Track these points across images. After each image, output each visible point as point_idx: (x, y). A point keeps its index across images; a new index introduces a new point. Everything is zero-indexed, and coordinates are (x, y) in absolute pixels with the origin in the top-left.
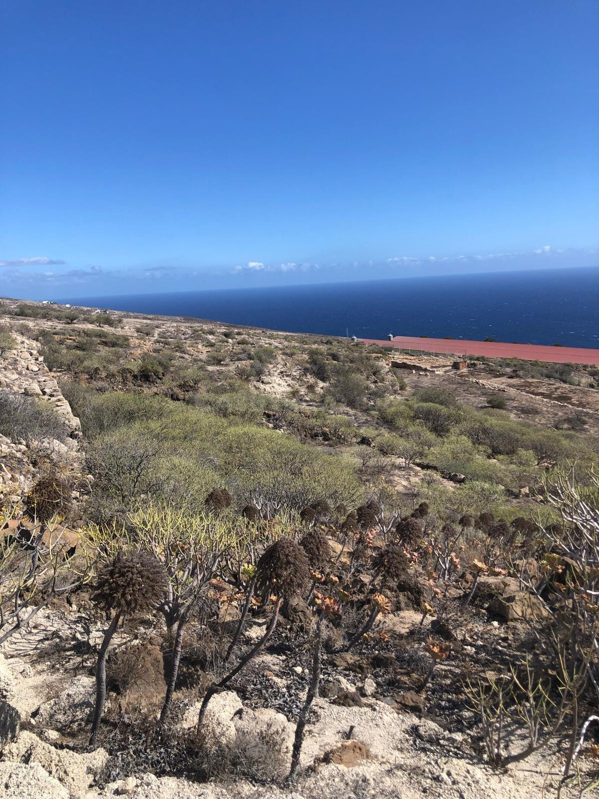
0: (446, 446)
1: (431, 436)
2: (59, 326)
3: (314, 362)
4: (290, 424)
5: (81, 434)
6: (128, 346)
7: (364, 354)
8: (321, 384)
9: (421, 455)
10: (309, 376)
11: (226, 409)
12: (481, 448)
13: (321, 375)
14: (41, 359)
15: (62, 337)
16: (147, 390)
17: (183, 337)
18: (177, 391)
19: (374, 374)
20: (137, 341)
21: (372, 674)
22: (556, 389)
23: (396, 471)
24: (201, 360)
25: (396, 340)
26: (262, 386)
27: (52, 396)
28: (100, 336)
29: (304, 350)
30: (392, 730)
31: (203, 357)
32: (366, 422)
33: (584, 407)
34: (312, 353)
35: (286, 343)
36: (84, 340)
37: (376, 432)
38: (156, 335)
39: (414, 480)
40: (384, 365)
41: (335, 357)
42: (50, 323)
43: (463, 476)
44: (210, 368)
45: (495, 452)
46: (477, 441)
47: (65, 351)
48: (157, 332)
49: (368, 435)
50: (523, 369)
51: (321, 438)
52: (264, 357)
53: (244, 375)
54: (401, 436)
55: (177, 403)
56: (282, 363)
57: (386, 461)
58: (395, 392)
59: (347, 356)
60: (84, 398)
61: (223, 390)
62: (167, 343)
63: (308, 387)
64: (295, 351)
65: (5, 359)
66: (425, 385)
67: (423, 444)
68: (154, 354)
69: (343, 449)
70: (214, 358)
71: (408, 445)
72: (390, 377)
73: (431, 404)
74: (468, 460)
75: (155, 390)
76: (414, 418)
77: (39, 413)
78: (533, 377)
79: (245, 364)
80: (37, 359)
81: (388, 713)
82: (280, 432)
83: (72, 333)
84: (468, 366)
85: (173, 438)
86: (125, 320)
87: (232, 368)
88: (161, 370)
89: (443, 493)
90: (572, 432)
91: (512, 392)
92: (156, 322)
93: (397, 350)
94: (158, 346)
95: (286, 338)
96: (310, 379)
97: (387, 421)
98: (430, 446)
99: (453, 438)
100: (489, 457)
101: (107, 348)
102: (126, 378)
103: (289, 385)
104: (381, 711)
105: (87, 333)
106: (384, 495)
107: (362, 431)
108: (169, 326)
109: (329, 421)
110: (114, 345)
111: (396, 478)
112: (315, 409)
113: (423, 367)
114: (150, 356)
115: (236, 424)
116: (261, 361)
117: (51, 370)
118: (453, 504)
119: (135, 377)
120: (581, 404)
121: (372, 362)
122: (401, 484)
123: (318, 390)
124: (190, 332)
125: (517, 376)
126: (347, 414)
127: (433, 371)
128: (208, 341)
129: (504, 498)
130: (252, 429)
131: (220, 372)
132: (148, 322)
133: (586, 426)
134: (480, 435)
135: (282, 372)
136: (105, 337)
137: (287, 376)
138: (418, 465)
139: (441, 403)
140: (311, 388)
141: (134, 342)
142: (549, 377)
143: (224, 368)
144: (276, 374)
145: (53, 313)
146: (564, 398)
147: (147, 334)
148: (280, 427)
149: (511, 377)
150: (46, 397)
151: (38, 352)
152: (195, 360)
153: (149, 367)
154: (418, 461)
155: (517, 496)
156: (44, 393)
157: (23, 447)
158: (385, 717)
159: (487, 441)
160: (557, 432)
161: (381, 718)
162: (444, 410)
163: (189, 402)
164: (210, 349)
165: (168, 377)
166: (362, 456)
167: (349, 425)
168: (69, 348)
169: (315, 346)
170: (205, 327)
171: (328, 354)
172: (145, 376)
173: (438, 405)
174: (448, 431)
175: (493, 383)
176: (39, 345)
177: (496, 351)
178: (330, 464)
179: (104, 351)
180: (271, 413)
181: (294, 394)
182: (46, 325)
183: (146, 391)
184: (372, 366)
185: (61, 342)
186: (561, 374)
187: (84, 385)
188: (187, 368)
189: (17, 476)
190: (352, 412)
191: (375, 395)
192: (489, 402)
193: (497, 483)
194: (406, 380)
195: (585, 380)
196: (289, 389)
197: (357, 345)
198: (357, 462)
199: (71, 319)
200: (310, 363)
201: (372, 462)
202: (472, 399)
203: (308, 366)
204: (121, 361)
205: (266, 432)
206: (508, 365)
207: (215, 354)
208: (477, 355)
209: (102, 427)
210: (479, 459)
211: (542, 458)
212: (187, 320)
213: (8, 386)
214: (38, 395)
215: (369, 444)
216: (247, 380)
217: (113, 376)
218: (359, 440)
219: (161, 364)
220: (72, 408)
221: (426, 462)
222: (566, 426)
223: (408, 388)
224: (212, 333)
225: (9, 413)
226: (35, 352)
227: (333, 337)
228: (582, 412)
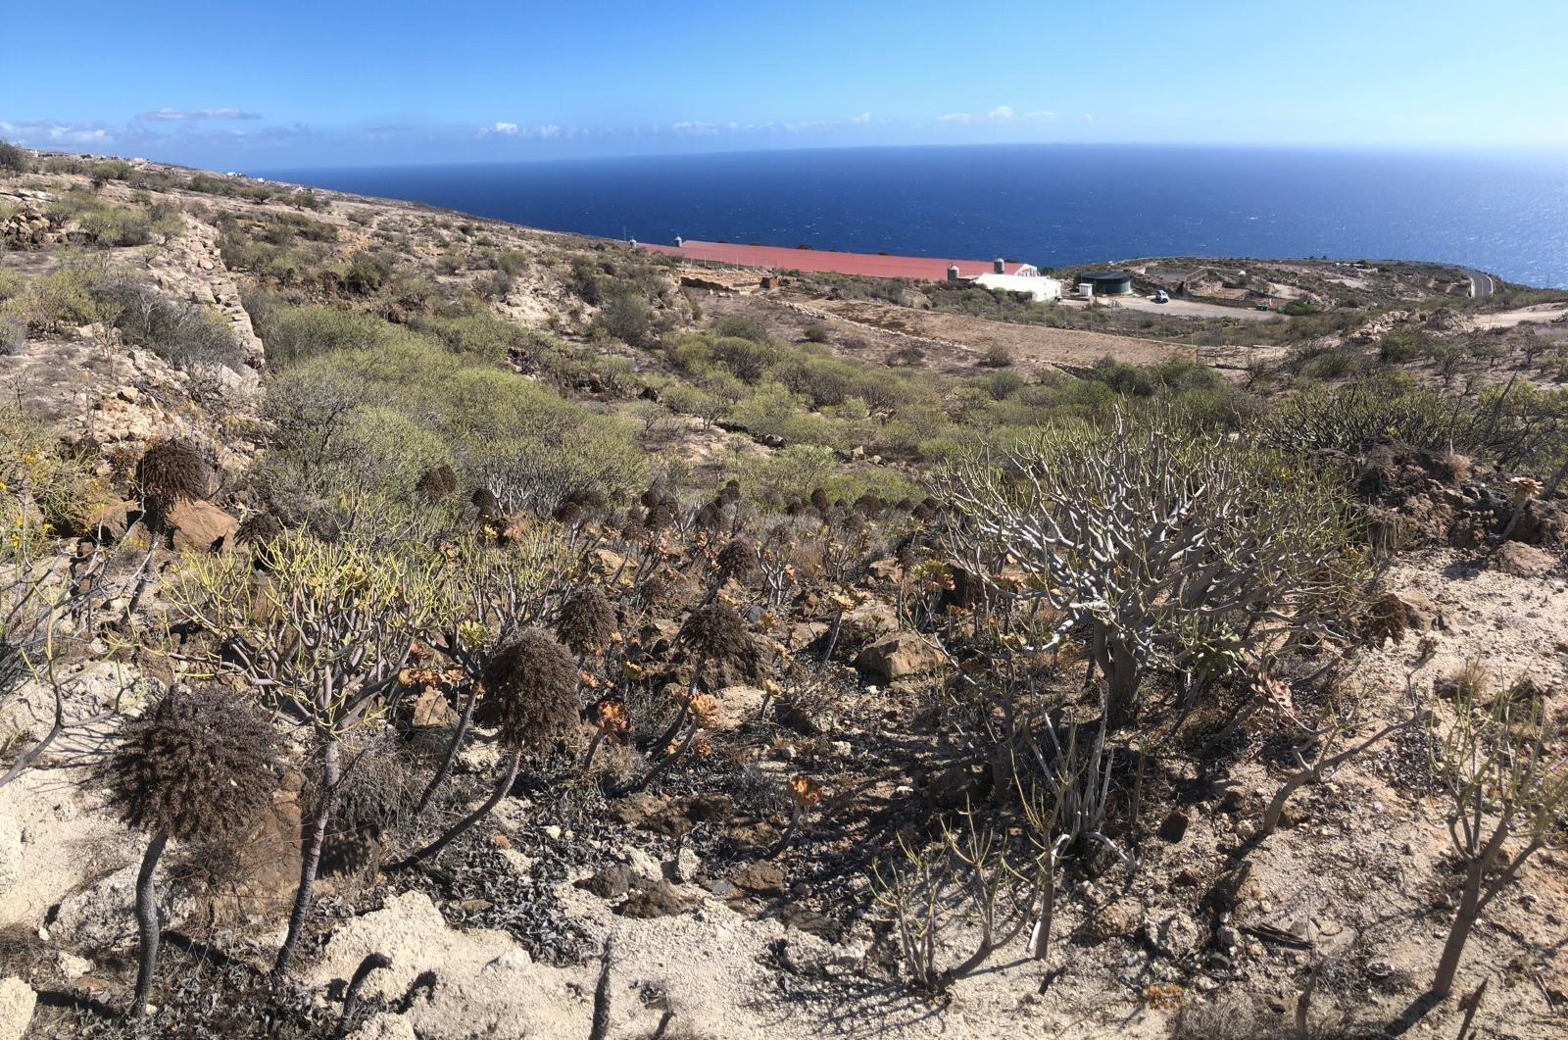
0: (758, 398)
1: (737, 384)
2: (246, 206)
3: (579, 276)
4: (546, 367)
5: (263, 361)
6: (335, 239)
7: (647, 266)
8: (589, 309)
9: (725, 411)
10: (572, 297)
11: (459, 341)
12: (801, 398)
13: (589, 295)
14: (217, 252)
15: (248, 222)
16: (357, 305)
17: (409, 230)
18: (397, 307)
19: (660, 295)
20: (348, 233)
21: (690, 836)
22: (886, 312)
23: (692, 436)
24: (431, 267)
25: (687, 247)
26: (508, 310)
27: (228, 305)
28: (298, 223)
29: (566, 258)
30: (733, 959)
31: (433, 261)
32: (650, 365)
33: (919, 335)
34: (577, 263)
35: (543, 247)
36: (277, 228)
37: (664, 380)
38: (375, 226)
39: (716, 446)
40: (672, 282)
41: (608, 269)
42: (233, 202)
43: (780, 439)
44: (442, 279)
45: (818, 404)
46: (795, 389)
47: (250, 243)
48: (376, 220)
49: (654, 385)
50: (844, 287)
51: (588, 389)
52: (511, 266)
53: (484, 292)
54: (697, 386)
55: (396, 327)
56: (537, 276)
57: (677, 422)
58: (687, 322)
59: (624, 269)
60: (271, 311)
61: (455, 313)
62: (388, 238)
63: (571, 313)
64: (556, 259)
65: (170, 250)
66: (726, 311)
67: (726, 395)
68: (371, 254)
69: (619, 405)
70: (447, 265)
71: (707, 398)
72: (679, 300)
73: (736, 339)
74: (786, 415)
75: (367, 305)
76: (713, 359)
77: (206, 329)
78: (856, 297)
79: (486, 275)
80: (211, 253)
81: (725, 924)
82: (531, 378)
83: (261, 218)
84: (780, 284)
85: (386, 379)
86: (334, 203)
87: (469, 280)
88: (377, 277)
89: (756, 462)
90: (909, 369)
91: (832, 319)
92: (376, 208)
93: (688, 261)
94: (376, 242)
95: (543, 239)
96: (574, 301)
97: (678, 366)
98: (736, 399)
99: (766, 386)
100: (811, 410)
101: (307, 242)
102: (330, 286)
103: (545, 310)
104: (713, 920)
105: (280, 218)
106: (677, 473)
107: (644, 379)
108: (394, 213)
109: (599, 364)
110: (316, 237)
111: (692, 446)
112: (580, 346)
113: (724, 285)
114: (365, 256)
115: (471, 365)
116: (507, 271)
117: (229, 269)
118: (771, 478)
119: (341, 285)
120: (916, 333)
121: (656, 278)
122: (698, 453)
123: (585, 318)
124: (419, 223)
125: (838, 297)
126: (625, 353)
127: (737, 292)
128: (442, 239)
129: (833, 463)
130: (492, 373)
131: (454, 287)
132: (366, 206)
133: (924, 360)
134: (798, 380)
135: (536, 290)
136: (306, 225)
137: (543, 295)
138: (722, 426)
139: (749, 338)
140: (575, 314)
141: (343, 234)
142: (875, 296)
143: (458, 280)
144: (528, 292)
145: (236, 187)
146: (895, 325)
147: (363, 224)
148: (532, 372)
149: (830, 299)
150: (221, 307)
151: (215, 243)
152: (424, 266)
153: (362, 273)
154: (721, 420)
155: (848, 460)
156: (218, 301)
157: (183, 375)
158: (721, 932)
159: (808, 387)
160: (891, 370)
161: (714, 936)
162: (753, 347)
163: (412, 326)
164: (442, 251)
165: (386, 286)
166: (648, 417)
167: (627, 370)
168: (256, 238)
169: (580, 253)
170: (439, 218)
171: (600, 265)
172: (355, 285)
173: (744, 340)
174: (759, 376)
175: (811, 307)
176: (217, 232)
177: (813, 263)
178: (601, 428)
179: (303, 246)
180: (519, 350)
181: (552, 323)
182: (229, 204)
183: (355, 306)
184: (656, 284)
185: (247, 230)
186: (890, 292)
187: (271, 292)
188: (412, 276)
189: (171, 415)
190: (631, 351)
191: (662, 327)
192: (807, 334)
193: (824, 444)
194: (701, 305)
195: (919, 299)
196: (545, 316)
197: (637, 252)
198: (640, 423)
199: (261, 198)
200: (574, 278)
201: (658, 424)
202: (786, 330)
203: (571, 281)
204: (325, 262)
205: (513, 378)
206: (827, 282)
207: (448, 259)
208: (789, 268)
209: (292, 355)
210: (799, 413)
211: (875, 406)
212: (419, 206)
213: (170, 287)
214: (209, 303)
215: (654, 399)
216: (488, 299)
217: (312, 281)
218: (642, 391)
219: (378, 268)
220: (253, 323)
221: (731, 421)
222: (900, 361)
223: (704, 317)
224: (446, 227)
225: (167, 325)
226: (210, 243)
227: (606, 240)
228: (917, 342)
